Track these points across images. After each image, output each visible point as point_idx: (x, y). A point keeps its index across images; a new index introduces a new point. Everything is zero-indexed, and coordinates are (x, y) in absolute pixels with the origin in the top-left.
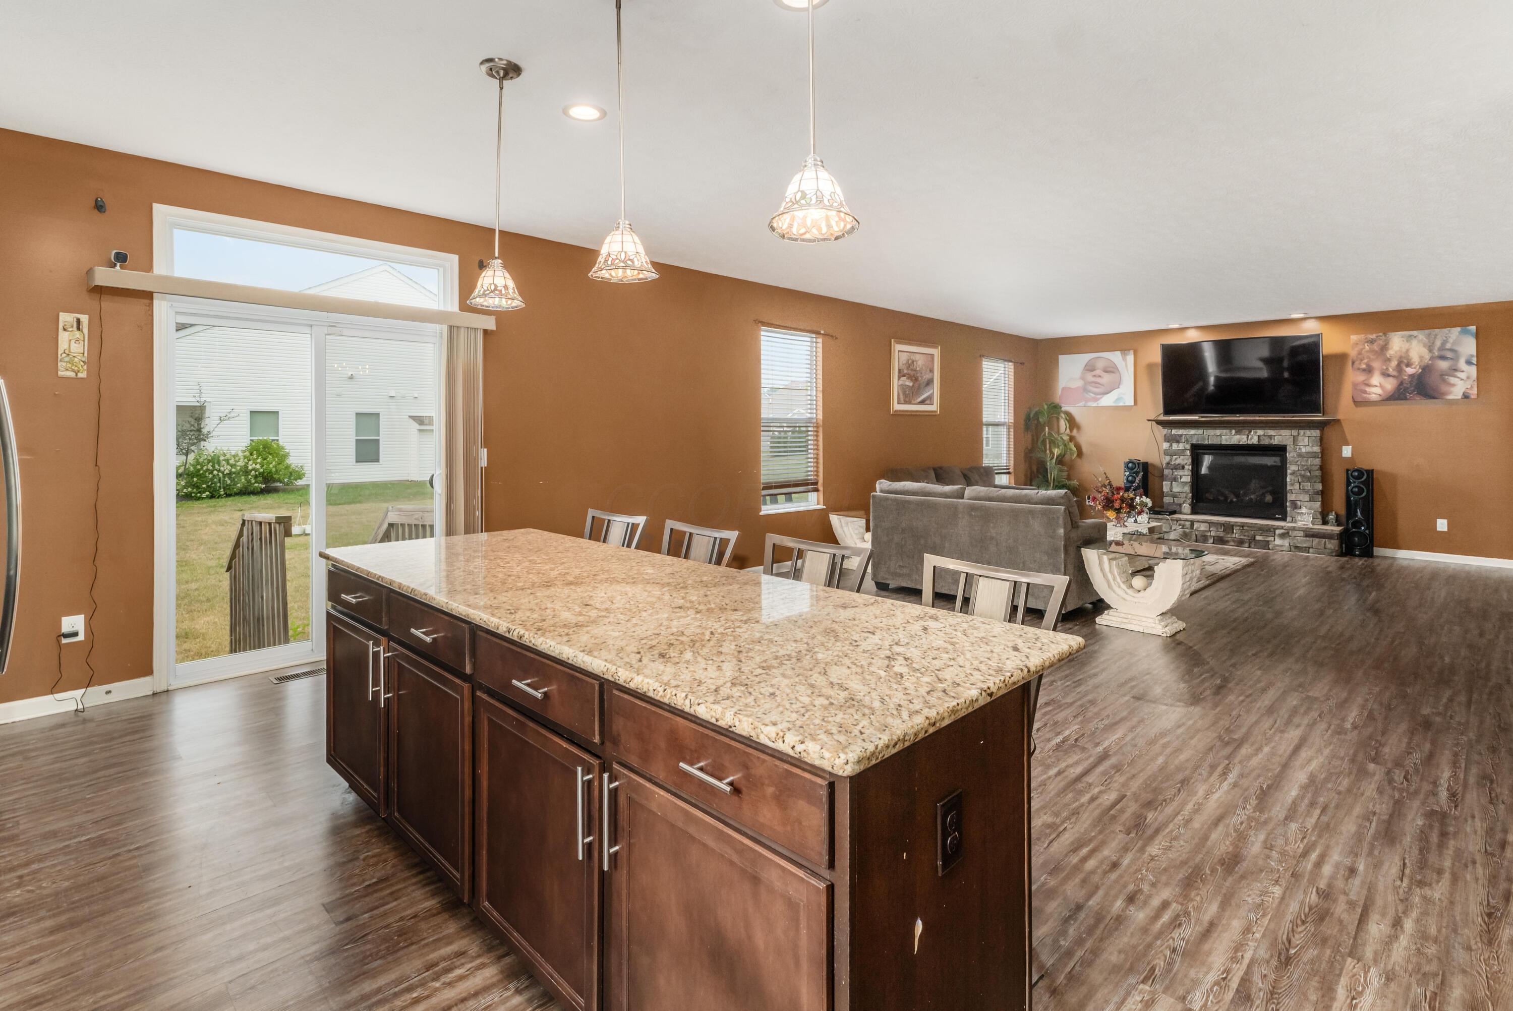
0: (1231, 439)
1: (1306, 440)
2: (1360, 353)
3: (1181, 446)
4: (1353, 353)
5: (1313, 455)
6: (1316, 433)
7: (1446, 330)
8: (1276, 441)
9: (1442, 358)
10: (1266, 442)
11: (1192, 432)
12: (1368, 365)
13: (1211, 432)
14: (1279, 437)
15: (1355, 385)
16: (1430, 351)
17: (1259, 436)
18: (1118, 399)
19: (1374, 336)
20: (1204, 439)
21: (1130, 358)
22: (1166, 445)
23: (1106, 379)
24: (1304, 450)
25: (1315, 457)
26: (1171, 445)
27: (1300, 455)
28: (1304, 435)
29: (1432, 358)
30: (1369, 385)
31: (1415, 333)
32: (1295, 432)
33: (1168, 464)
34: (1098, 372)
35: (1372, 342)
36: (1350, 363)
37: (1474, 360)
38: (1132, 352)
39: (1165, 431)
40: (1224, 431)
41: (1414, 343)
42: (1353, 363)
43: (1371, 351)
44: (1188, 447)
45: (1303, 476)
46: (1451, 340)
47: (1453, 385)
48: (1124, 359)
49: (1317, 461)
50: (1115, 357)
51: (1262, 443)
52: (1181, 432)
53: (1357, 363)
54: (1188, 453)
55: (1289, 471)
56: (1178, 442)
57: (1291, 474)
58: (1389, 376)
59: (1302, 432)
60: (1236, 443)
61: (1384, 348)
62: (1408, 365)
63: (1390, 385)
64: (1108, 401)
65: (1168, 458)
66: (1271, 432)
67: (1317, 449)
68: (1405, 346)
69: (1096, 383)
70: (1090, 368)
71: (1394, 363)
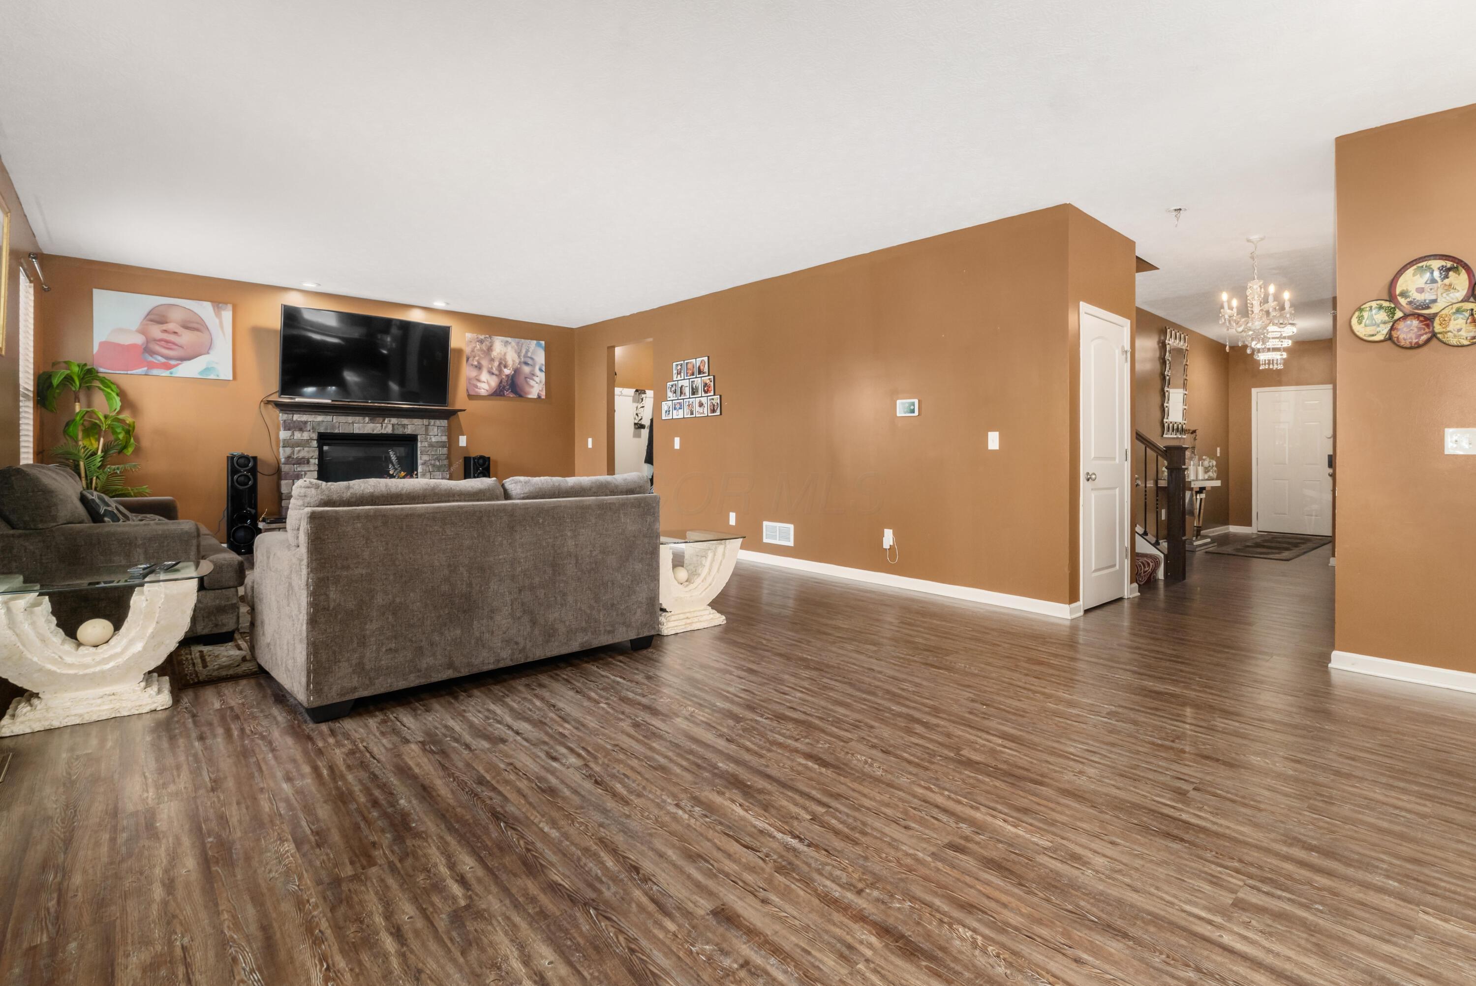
0: (364, 427)
1: (436, 429)
2: (473, 351)
3: (306, 436)
4: (467, 350)
5: (442, 445)
6: (444, 423)
7: (528, 341)
8: (409, 431)
9: (526, 364)
10: (399, 431)
11: (320, 418)
12: (479, 363)
13: (342, 419)
14: (411, 426)
15: (469, 380)
16: (519, 356)
17: (393, 425)
18: (207, 370)
19: (482, 337)
20: (333, 427)
21: (227, 315)
22: (284, 435)
23: (186, 338)
24: (434, 439)
25: (443, 447)
26: (293, 434)
27: (431, 445)
28: (434, 425)
29: (520, 363)
30: (479, 381)
31: (509, 339)
32: (426, 422)
33: (289, 457)
34: (171, 326)
35: (481, 342)
36: (465, 359)
37: (544, 369)
38: (230, 307)
39: (282, 417)
40: (357, 419)
41: (509, 348)
42: (468, 359)
43: (481, 350)
44: (315, 436)
45: (434, 466)
46: (531, 350)
47: (532, 387)
48: (218, 315)
49: (445, 451)
50: (204, 310)
51: (396, 432)
52: (304, 418)
53: (471, 359)
54: (315, 444)
55: (420, 462)
56: (301, 430)
57: (423, 464)
58: (493, 374)
59: (432, 421)
60: (370, 432)
61: (490, 349)
62: (505, 367)
63: (494, 382)
64: (188, 370)
65: (288, 451)
66: (405, 421)
67: (444, 439)
68: (504, 350)
69: (167, 342)
70: (157, 318)
71: (496, 364)
